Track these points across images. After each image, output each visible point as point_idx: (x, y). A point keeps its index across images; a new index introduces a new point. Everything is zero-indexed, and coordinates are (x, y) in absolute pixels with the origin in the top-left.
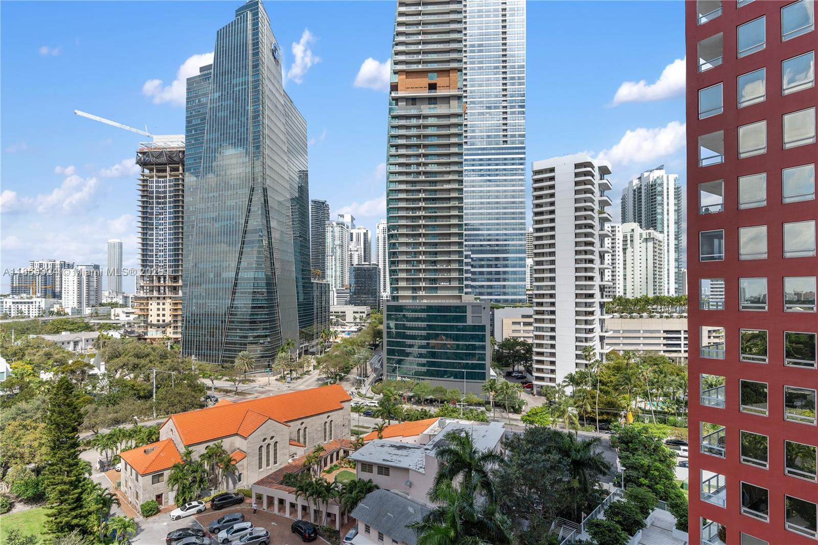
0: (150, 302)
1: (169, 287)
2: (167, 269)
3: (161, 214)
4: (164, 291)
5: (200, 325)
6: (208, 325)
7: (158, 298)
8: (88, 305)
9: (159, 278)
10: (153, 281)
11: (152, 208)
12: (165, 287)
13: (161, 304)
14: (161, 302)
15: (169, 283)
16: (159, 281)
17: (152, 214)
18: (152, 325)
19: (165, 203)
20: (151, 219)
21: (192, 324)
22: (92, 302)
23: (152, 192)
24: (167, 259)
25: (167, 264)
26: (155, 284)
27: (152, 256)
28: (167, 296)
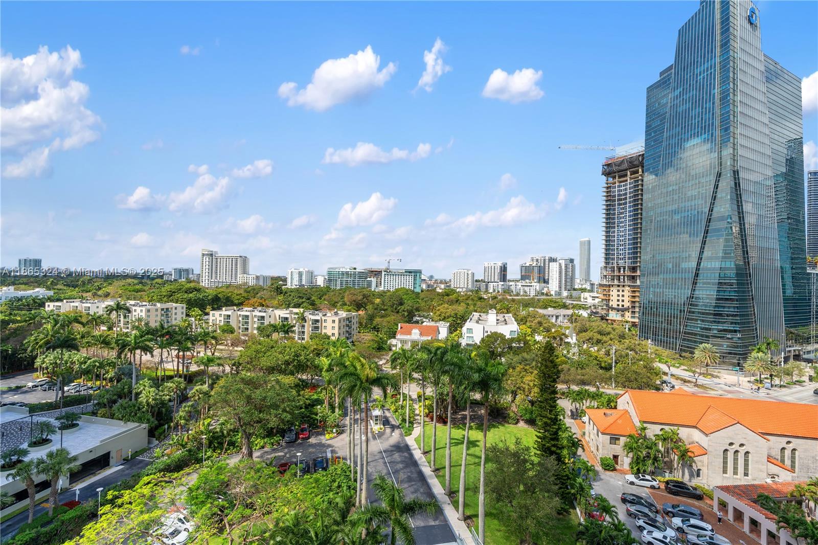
0: (612, 289)
1: (628, 276)
2: (627, 261)
3: (622, 213)
4: (624, 280)
6: (665, 313)
7: (619, 286)
8: (565, 289)
9: (619, 269)
10: (614, 271)
11: (614, 210)
12: (624, 276)
13: (621, 291)
14: (621, 289)
15: (628, 273)
16: (620, 272)
17: (614, 214)
18: (613, 309)
19: (625, 203)
20: (614, 219)
21: (649, 311)
22: (568, 287)
23: (615, 196)
24: (627, 252)
25: (627, 256)
26: (616, 273)
27: (614, 250)
28: (626, 284)
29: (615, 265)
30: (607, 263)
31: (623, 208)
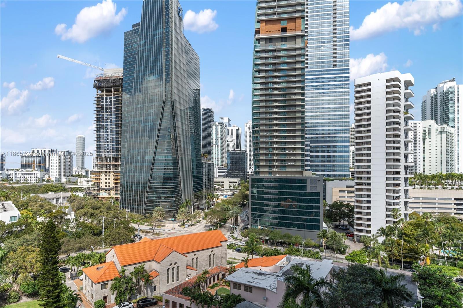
0: (101, 174)
1: (113, 165)
2: (112, 154)
3: (108, 119)
4: (110, 168)
5: (131, 189)
6: (136, 189)
7: (106, 172)
8: (65, 176)
9: (107, 159)
10: (103, 161)
11: (103, 115)
12: (110, 165)
13: (108, 176)
14: (108, 174)
15: (112, 162)
16: (107, 161)
17: (103, 118)
18: (102, 189)
19: (110, 112)
20: (102, 122)
21: (126, 189)
22: (67, 174)
23: (103, 105)
24: (112, 147)
25: (112, 150)
26: (104, 163)
27: (102, 145)
28: (111, 170)
29: (104, 157)
30: (98, 155)
31: (109, 115)
